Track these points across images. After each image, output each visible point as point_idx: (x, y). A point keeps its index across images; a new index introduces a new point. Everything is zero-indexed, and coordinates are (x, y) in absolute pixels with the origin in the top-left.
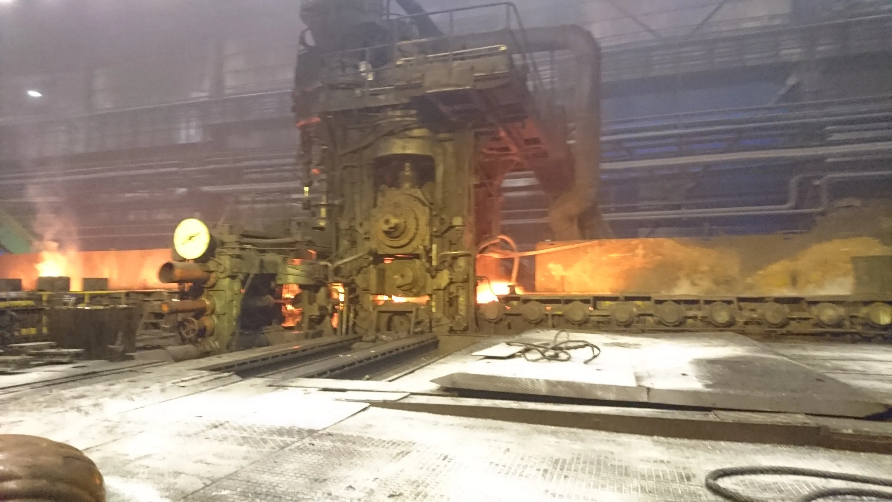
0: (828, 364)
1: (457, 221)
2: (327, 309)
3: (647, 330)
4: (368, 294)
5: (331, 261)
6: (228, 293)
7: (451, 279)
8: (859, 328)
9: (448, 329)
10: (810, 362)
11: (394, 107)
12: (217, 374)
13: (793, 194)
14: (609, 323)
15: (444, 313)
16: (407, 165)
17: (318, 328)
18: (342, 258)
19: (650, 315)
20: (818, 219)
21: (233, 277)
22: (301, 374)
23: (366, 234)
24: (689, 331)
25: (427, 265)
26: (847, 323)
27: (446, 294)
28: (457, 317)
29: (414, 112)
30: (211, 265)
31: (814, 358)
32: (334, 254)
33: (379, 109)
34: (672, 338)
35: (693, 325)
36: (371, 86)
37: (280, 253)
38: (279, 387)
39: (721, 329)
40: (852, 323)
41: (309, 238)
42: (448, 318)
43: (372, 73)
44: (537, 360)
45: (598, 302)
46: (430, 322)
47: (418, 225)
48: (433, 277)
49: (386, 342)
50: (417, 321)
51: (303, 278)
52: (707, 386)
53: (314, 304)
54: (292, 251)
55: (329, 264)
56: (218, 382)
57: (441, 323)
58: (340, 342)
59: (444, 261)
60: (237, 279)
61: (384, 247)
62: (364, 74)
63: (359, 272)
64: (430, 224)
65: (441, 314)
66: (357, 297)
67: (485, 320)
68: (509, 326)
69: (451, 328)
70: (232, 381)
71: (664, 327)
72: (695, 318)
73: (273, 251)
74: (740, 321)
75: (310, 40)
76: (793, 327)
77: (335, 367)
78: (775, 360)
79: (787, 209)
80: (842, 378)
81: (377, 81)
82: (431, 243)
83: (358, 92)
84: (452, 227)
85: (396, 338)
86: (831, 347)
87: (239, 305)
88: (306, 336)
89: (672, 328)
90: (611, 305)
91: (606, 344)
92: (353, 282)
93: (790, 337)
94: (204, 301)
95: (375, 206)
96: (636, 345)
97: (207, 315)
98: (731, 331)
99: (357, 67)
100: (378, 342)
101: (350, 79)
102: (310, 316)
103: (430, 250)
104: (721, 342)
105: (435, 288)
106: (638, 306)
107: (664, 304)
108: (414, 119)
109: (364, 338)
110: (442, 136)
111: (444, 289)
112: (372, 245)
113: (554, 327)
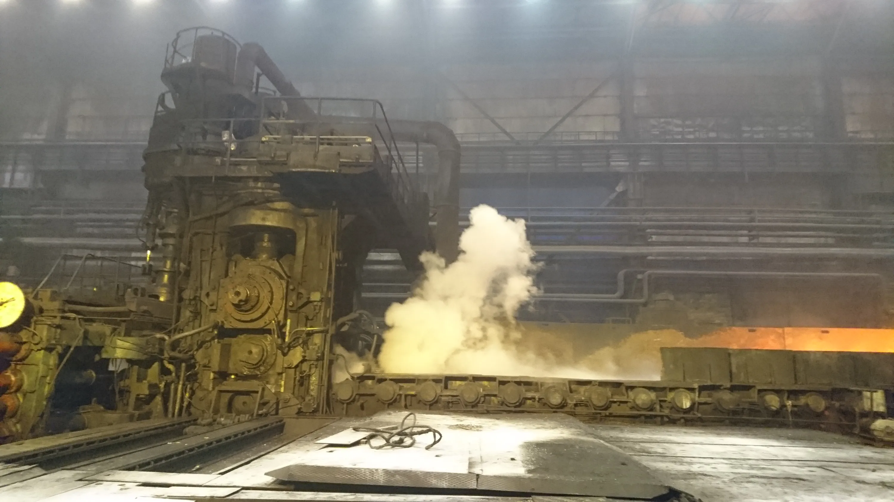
0: (637, 447)
1: (316, 296)
2: (159, 388)
3: (491, 410)
4: (209, 372)
5: (169, 333)
6: (41, 368)
7: (304, 357)
8: (666, 412)
9: (297, 411)
10: (623, 445)
11: (256, 179)
12: (16, 467)
13: (621, 285)
14: (457, 403)
15: (293, 393)
16: (266, 236)
17: (146, 408)
18: (182, 331)
19: (495, 396)
20: (641, 308)
21: (49, 349)
22: (120, 465)
23: (212, 305)
24: (529, 412)
25: (280, 341)
26: (658, 407)
27: (298, 373)
28: (308, 398)
29: (276, 185)
30: (24, 335)
31: (628, 440)
32: (173, 326)
33: (239, 179)
34: (512, 419)
35: (532, 406)
36: (232, 155)
37: (107, 322)
38: (91, 481)
39: (554, 410)
40: (661, 406)
41: (145, 308)
42: (298, 399)
43: (236, 143)
44: (380, 447)
45: (450, 382)
46: (277, 403)
47: (272, 299)
48: (285, 355)
49: (224, 426)
50: (262, 402)
51: (134, 352)
52: (529, 471)
53: (144, 381)
54: (124, 321)
55: (166, 338)
56: (15, 477)
57: (289, 404)
58: (170, 426)
59: (298, 338)
60: (54, 352)
61: (232, 320)
62: (226, 143)
63: (200, 347)
64: (286, 297)
65: (290, 394)
66: (196, 374)
67: (337, 401)
68: (362, 407)
69: (300, 409)
70: (32, 476)
71: (507, 407)
72: (533, 399)
73: (100, 321)
74: (571, 403)
75: (170, 103)
76: (615, 409)
77: (162, 456)
78: (593, 443)
79: (614, 298)
80: (645, 461)
81: (240, 152)
82: (285, 318)
83: (218, 160)
84: (309, 302)
85: (236, 420)
86: (644, 429)
87: (53, 382)
88: (131, 419)
89: (513, 409)
90: (460, 385)
91: (451, 427)
92: (193, 357)
93: (612, 418)
94: (9, 377)
95: (226, 275)
96: (479, 428)
97: (11, 393)
98: (563, 412)
99: (220, 135)
100: (216, 427)
101: (211, 146)
102: (138, 395)
103: (285, 325)
104: (553, 424)
105: (286, 366)
106: (484, 387)
107: (507, 385)
108: (276, 192)
109: (199, 421)
110: (306, 210)
111: (297, 366)
112: (219, 318)
113: (406, 407)
